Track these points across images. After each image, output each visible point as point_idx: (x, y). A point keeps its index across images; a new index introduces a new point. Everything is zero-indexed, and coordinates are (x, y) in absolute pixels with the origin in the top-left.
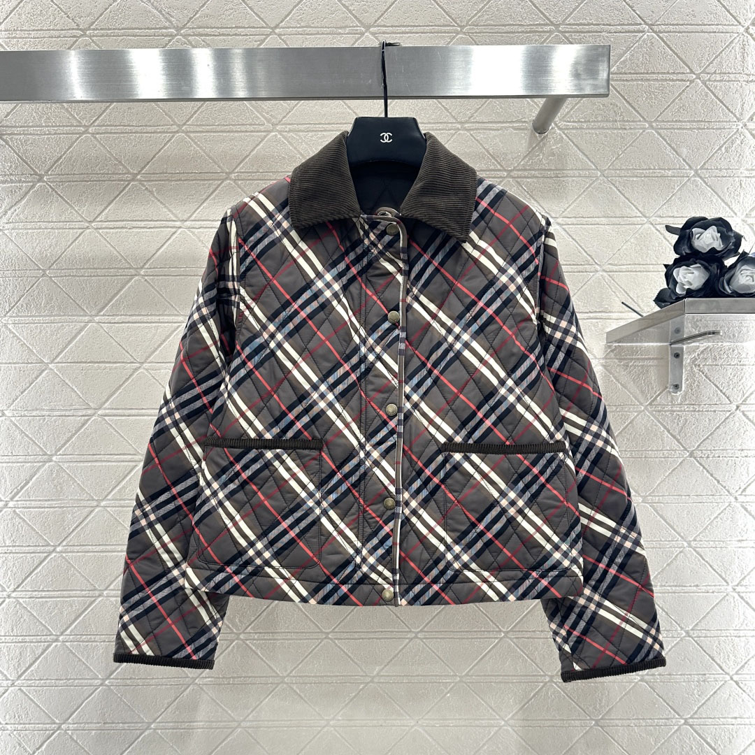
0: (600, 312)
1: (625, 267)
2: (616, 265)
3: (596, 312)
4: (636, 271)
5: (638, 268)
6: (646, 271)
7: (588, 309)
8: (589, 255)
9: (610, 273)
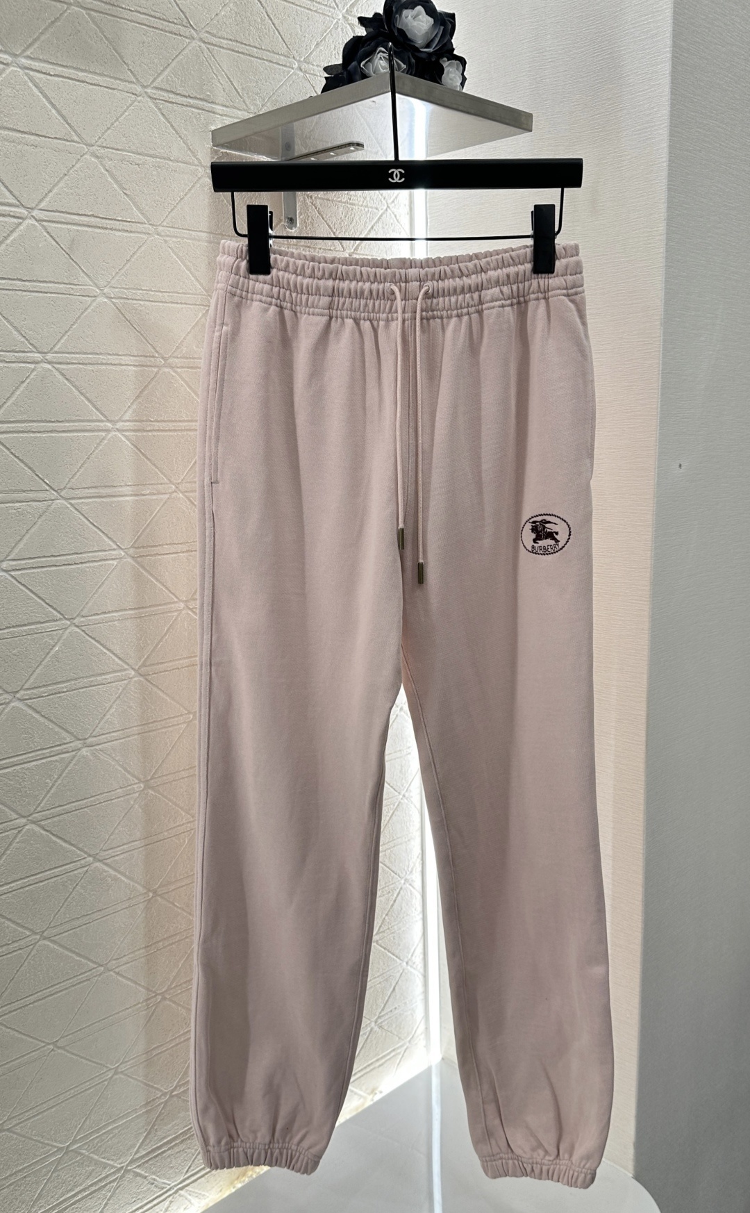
0: (201, 99)
1: (225, 42)
2: (215, 36)
3: (195, 98)
4: (238, 52)
5: (241, 48)
6: (249, 55)
7: (187, 92)
8: (182, 11)
9: (209, 46)
